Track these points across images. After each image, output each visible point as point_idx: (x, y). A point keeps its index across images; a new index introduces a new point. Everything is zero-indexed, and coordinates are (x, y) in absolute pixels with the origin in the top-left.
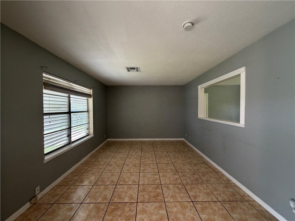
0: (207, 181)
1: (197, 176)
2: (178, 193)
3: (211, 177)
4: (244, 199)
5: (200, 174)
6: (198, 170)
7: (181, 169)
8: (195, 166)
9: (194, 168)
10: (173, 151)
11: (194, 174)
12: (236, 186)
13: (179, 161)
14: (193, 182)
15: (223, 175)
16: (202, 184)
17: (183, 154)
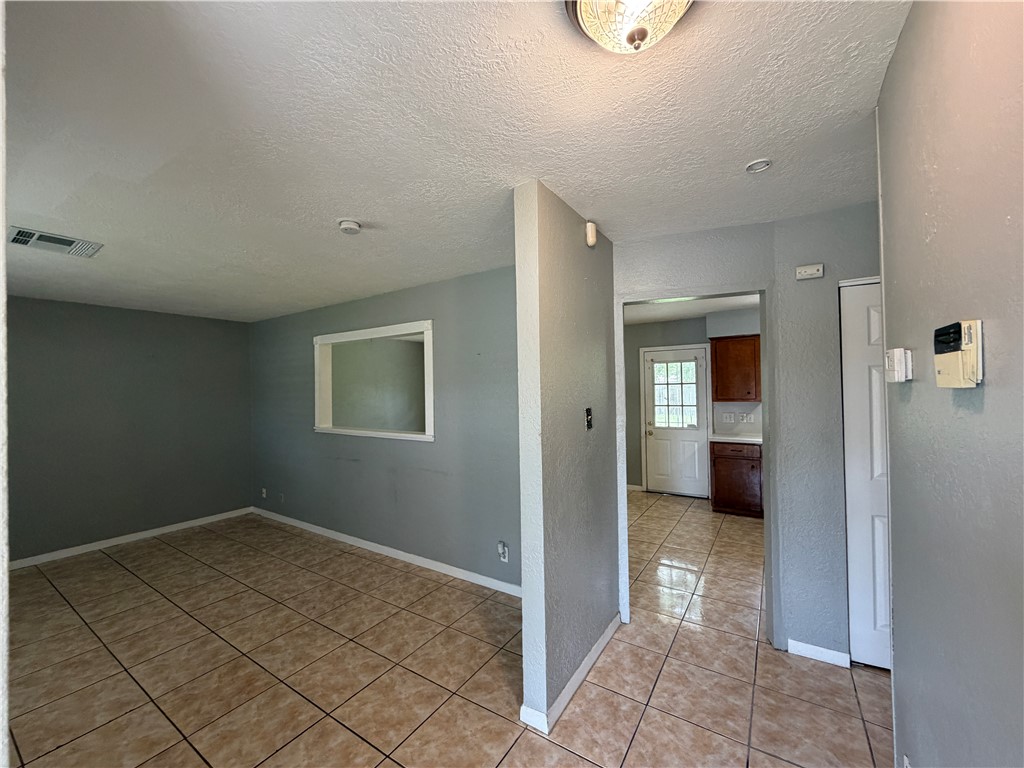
0: (367, 586)
1: (341, 587)
2: (309, 645)
3: (371, 576)
4: (441, 584)
5: (344, 581)
6: (334, 574)
7: (287, 592)
8: (323, 569)
9: (325, 573)
10: (234, 556)
11: (329, 587)
12: (422, 569)
13: (270, 575)
14: (334, 605)
15: (394, 560)
16: (357, 597)
17: (274, 553)
